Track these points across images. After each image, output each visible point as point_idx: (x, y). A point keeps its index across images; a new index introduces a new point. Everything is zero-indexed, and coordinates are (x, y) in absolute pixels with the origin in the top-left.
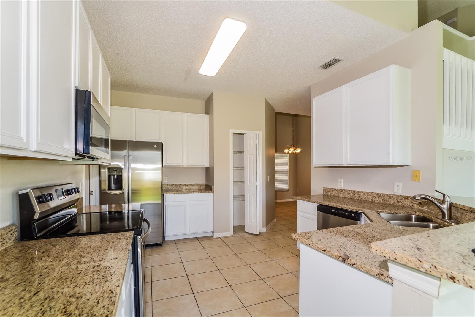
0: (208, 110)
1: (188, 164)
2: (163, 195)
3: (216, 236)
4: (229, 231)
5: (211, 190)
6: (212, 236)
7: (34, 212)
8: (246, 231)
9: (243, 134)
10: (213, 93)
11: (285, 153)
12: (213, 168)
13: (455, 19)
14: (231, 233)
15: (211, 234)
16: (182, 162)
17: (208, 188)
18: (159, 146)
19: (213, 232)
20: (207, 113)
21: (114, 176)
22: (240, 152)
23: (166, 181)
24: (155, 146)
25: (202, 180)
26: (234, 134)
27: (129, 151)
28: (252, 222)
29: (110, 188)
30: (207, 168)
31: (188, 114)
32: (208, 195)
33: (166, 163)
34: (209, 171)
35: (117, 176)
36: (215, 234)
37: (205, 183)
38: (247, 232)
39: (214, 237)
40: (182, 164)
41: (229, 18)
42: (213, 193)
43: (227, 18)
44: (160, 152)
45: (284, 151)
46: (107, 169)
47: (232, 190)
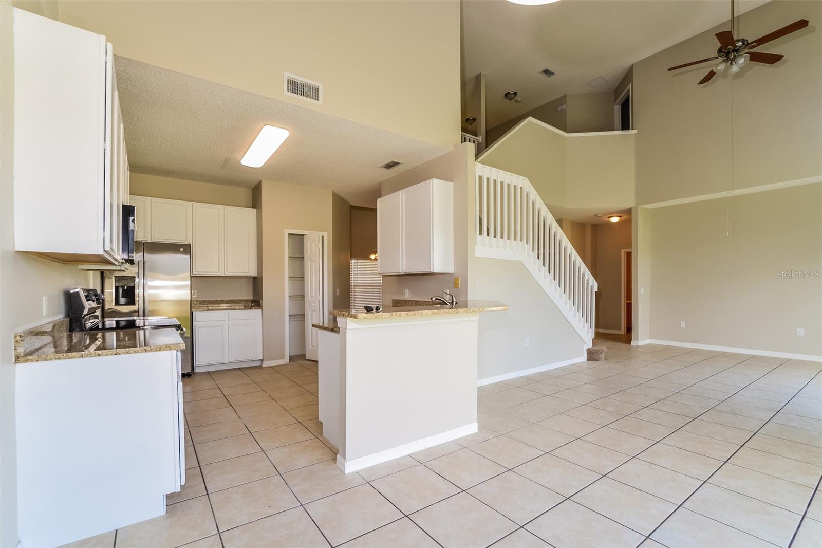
0: (255, 201)
1: (227, 272)
2: (192, 312)
3: (265, 364)
4: (283, 358)
5: (260, 306)
6: (260, 366)
7: (83, 308)
8: (307, 358)
9: (303, 235)
10: (261, 181)
11: (371, 259)
12: (261, 278)
13: (564, 107)
14: (287, 360)
15: (259, 364)
16: (219, 270)
17: (256, 303)
18: (186, 249)
19: (262, 360)
20: (254, 207)
21: (123, 287)
22: (298, 257)
23: (194, 295)
24: (182, 250)
25: (246, 294)
26: (289, 234)
27: (145, 254)
28: (314, 347)
29: (117, 303)
30: (254, 278)
31: (227, 207)
32: (256, 313)
33: (195, 272)
34: (256, 282)
35: (128, 287)
36: (264, 363)
37: (252, 299)
38: (308, 360)
39: (264, 366)
40: (219, 272)
41: (270, 125)
42: (262, 309)
43: (267, 125)
44: (189, 256)
45: (370, 257)
46: (114, 278)
47: (287, 308)
